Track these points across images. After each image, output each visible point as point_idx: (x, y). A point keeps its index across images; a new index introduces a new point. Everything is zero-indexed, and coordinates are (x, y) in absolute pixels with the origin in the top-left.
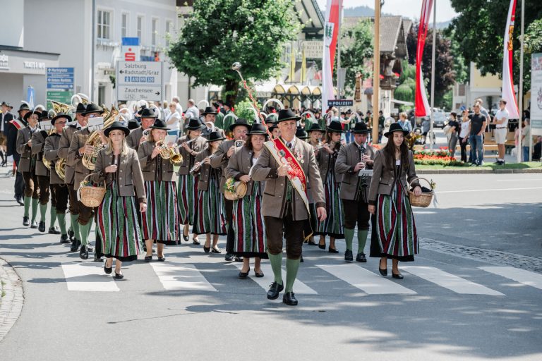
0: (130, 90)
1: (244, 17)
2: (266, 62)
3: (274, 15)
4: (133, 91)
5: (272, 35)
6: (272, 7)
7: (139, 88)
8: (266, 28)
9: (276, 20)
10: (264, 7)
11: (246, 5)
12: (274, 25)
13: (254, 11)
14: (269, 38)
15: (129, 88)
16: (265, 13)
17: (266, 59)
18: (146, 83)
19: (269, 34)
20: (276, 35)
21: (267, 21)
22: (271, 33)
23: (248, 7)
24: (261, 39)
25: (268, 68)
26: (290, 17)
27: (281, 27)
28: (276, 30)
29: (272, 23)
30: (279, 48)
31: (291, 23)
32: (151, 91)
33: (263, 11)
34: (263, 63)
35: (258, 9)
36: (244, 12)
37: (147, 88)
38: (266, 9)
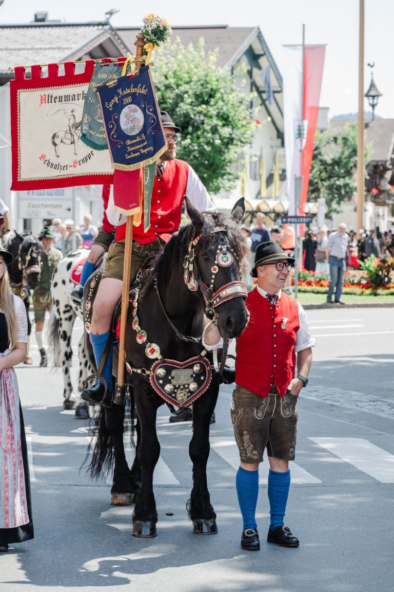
0: (34, 206)
1: (186, 115)
2: (214, 171)
3: (224, 113)
4: (38, 206)
5: (221, 139)
6: (221, 103)
7: (45, 203)
8: (214, 130)
9: (226, 119)
10: (212, 103)
11: (189, 101)
12: (224, 125)
13: (199, 109)
14: (218, 142)
15: (33, 202)
16: (213, 111)
17: (214, 167)
18: (54, 197)
19: (217, 136)
20: (225, 138)
21: (215, 121)
22: (220, 136)
23: (191, 104)
24: (208, 143)
25: (217, 178)
26: (243, 115)
27: (233, 128)
28: (226, 131)
29: (220, 123)
30: (232, 153)
31: (244, 123)
32: (60, 206)
33: (210, 109)
34: (210, 173)
35: (204, 106)
36: (186, 110)
37: (55, 203)
38: (212, 106)
